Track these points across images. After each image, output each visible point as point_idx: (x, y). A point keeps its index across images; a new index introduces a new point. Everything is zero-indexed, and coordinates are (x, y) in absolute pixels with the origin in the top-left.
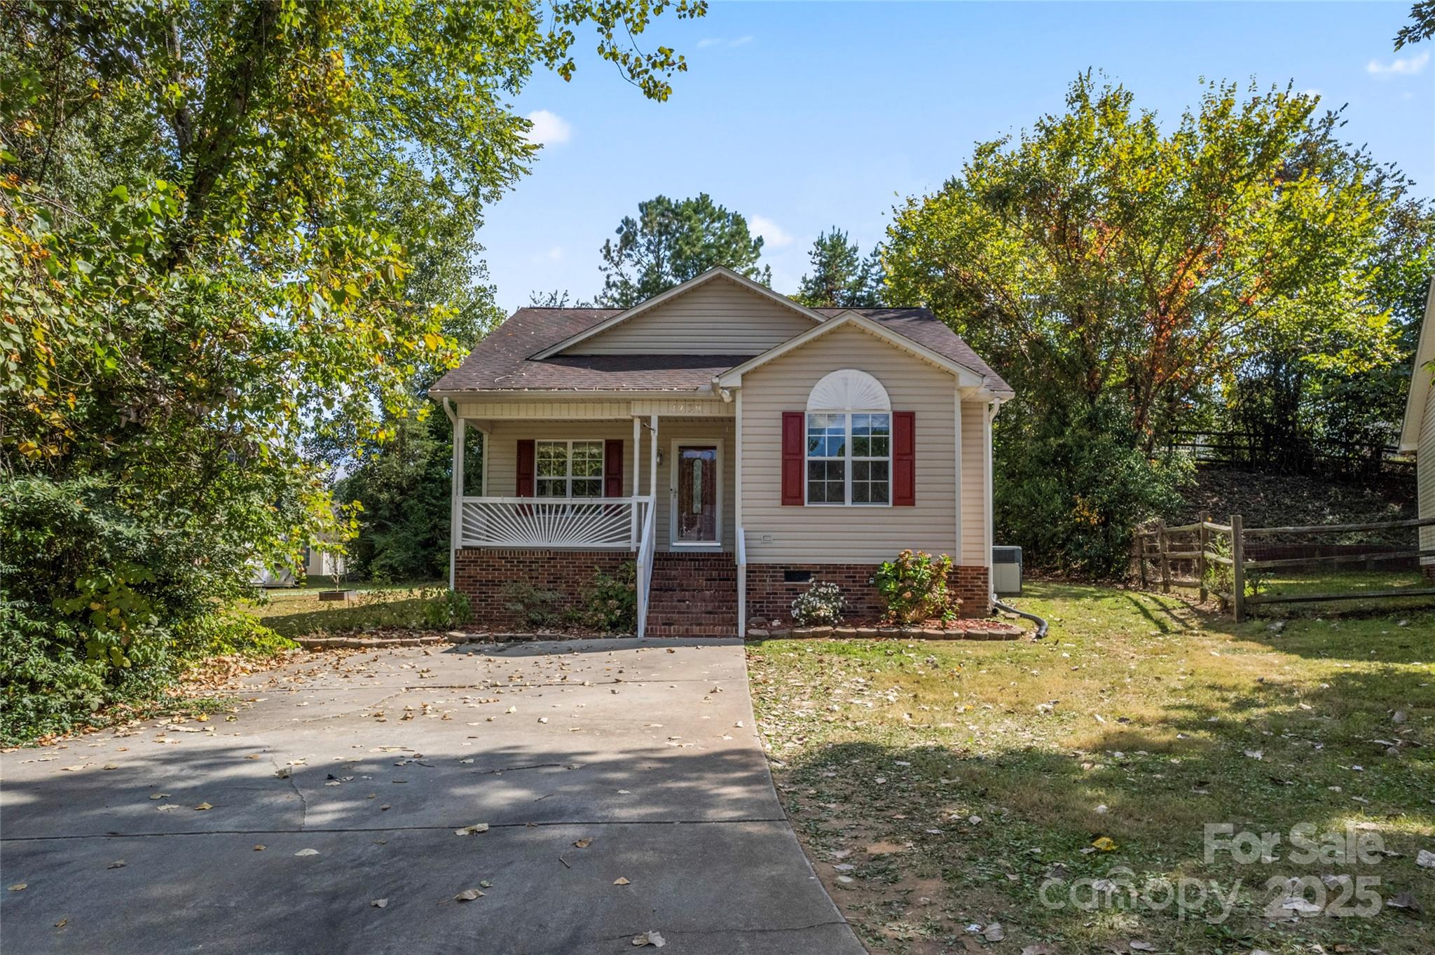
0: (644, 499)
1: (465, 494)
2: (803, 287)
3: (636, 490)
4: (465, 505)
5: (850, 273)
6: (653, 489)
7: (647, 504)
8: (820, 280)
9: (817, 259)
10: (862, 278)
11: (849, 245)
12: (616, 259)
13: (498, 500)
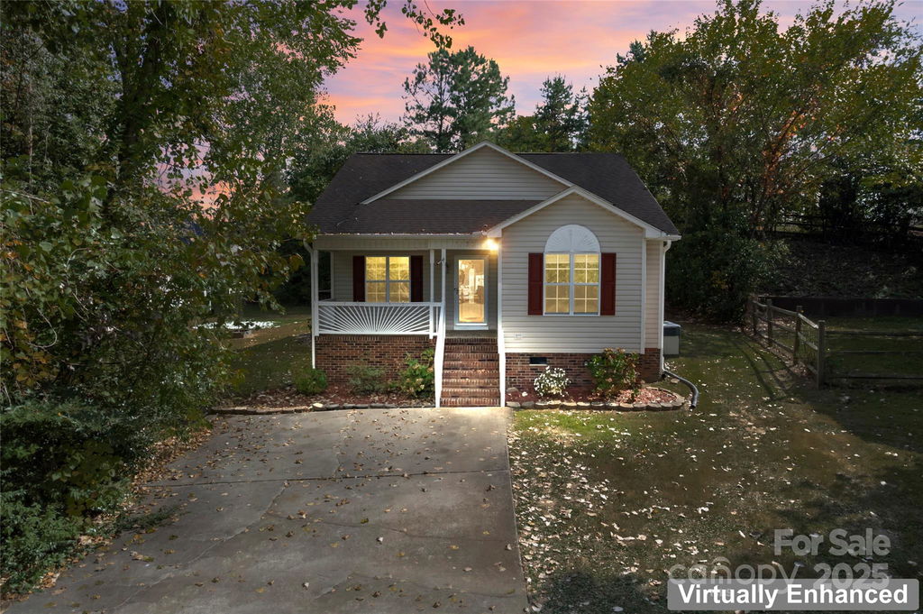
0: (438, 304)
1: (320, 300)
2: (536, 111)
3: (432, 298)
4: (320, 307)
5: (566, 103)
6: (443, 298)
7: (439, 308)
8: (547, 108)
9: (546, 94)
10: (575, 107)
11: (566, 85)
12: (413, 91)
13: (342, 304)
